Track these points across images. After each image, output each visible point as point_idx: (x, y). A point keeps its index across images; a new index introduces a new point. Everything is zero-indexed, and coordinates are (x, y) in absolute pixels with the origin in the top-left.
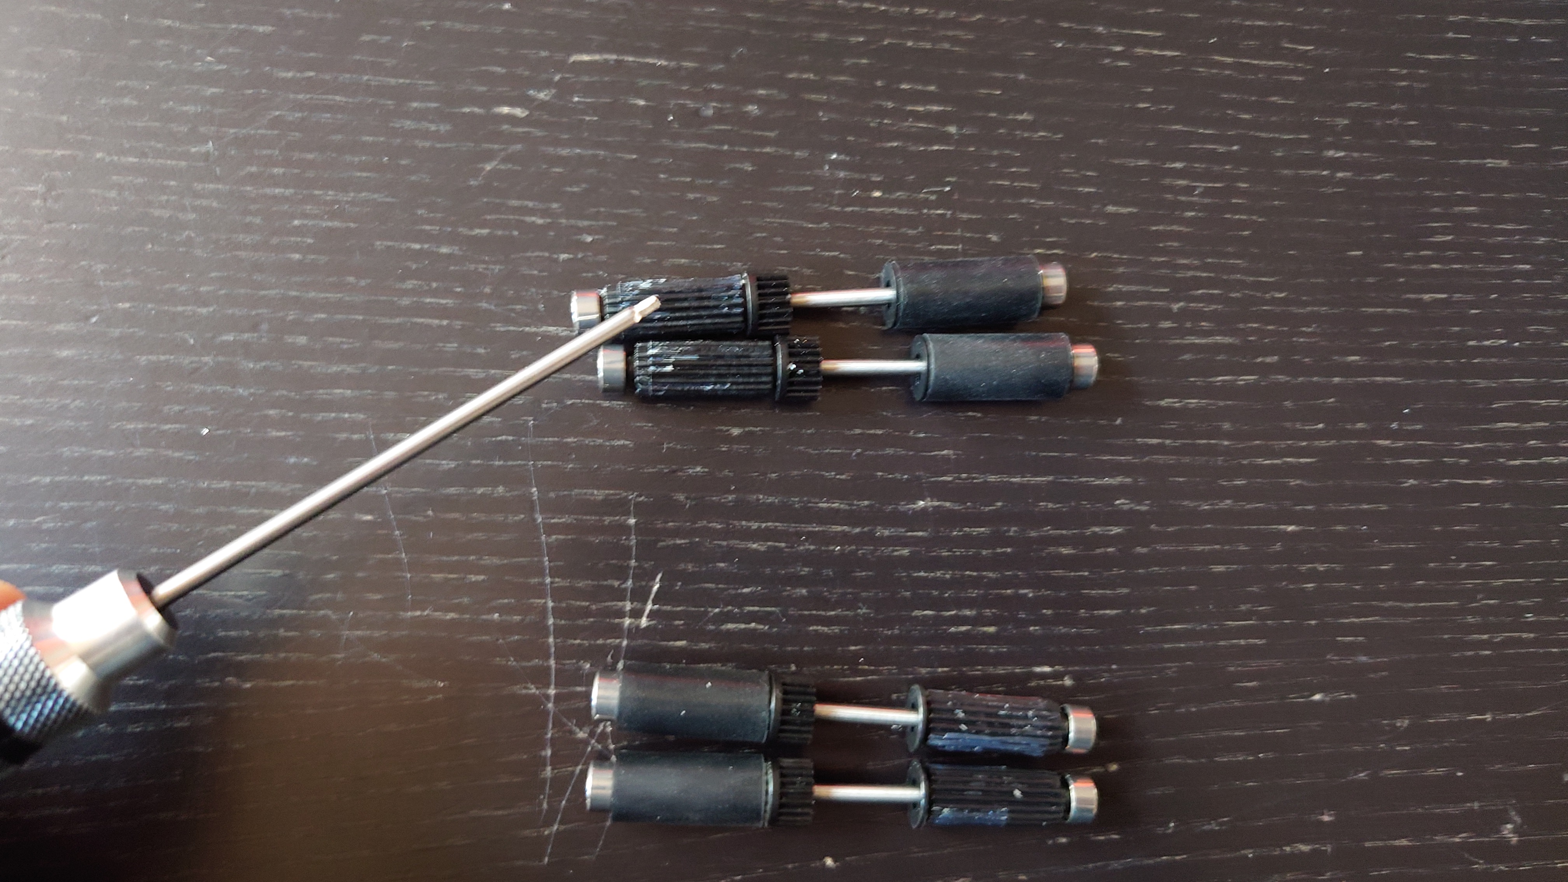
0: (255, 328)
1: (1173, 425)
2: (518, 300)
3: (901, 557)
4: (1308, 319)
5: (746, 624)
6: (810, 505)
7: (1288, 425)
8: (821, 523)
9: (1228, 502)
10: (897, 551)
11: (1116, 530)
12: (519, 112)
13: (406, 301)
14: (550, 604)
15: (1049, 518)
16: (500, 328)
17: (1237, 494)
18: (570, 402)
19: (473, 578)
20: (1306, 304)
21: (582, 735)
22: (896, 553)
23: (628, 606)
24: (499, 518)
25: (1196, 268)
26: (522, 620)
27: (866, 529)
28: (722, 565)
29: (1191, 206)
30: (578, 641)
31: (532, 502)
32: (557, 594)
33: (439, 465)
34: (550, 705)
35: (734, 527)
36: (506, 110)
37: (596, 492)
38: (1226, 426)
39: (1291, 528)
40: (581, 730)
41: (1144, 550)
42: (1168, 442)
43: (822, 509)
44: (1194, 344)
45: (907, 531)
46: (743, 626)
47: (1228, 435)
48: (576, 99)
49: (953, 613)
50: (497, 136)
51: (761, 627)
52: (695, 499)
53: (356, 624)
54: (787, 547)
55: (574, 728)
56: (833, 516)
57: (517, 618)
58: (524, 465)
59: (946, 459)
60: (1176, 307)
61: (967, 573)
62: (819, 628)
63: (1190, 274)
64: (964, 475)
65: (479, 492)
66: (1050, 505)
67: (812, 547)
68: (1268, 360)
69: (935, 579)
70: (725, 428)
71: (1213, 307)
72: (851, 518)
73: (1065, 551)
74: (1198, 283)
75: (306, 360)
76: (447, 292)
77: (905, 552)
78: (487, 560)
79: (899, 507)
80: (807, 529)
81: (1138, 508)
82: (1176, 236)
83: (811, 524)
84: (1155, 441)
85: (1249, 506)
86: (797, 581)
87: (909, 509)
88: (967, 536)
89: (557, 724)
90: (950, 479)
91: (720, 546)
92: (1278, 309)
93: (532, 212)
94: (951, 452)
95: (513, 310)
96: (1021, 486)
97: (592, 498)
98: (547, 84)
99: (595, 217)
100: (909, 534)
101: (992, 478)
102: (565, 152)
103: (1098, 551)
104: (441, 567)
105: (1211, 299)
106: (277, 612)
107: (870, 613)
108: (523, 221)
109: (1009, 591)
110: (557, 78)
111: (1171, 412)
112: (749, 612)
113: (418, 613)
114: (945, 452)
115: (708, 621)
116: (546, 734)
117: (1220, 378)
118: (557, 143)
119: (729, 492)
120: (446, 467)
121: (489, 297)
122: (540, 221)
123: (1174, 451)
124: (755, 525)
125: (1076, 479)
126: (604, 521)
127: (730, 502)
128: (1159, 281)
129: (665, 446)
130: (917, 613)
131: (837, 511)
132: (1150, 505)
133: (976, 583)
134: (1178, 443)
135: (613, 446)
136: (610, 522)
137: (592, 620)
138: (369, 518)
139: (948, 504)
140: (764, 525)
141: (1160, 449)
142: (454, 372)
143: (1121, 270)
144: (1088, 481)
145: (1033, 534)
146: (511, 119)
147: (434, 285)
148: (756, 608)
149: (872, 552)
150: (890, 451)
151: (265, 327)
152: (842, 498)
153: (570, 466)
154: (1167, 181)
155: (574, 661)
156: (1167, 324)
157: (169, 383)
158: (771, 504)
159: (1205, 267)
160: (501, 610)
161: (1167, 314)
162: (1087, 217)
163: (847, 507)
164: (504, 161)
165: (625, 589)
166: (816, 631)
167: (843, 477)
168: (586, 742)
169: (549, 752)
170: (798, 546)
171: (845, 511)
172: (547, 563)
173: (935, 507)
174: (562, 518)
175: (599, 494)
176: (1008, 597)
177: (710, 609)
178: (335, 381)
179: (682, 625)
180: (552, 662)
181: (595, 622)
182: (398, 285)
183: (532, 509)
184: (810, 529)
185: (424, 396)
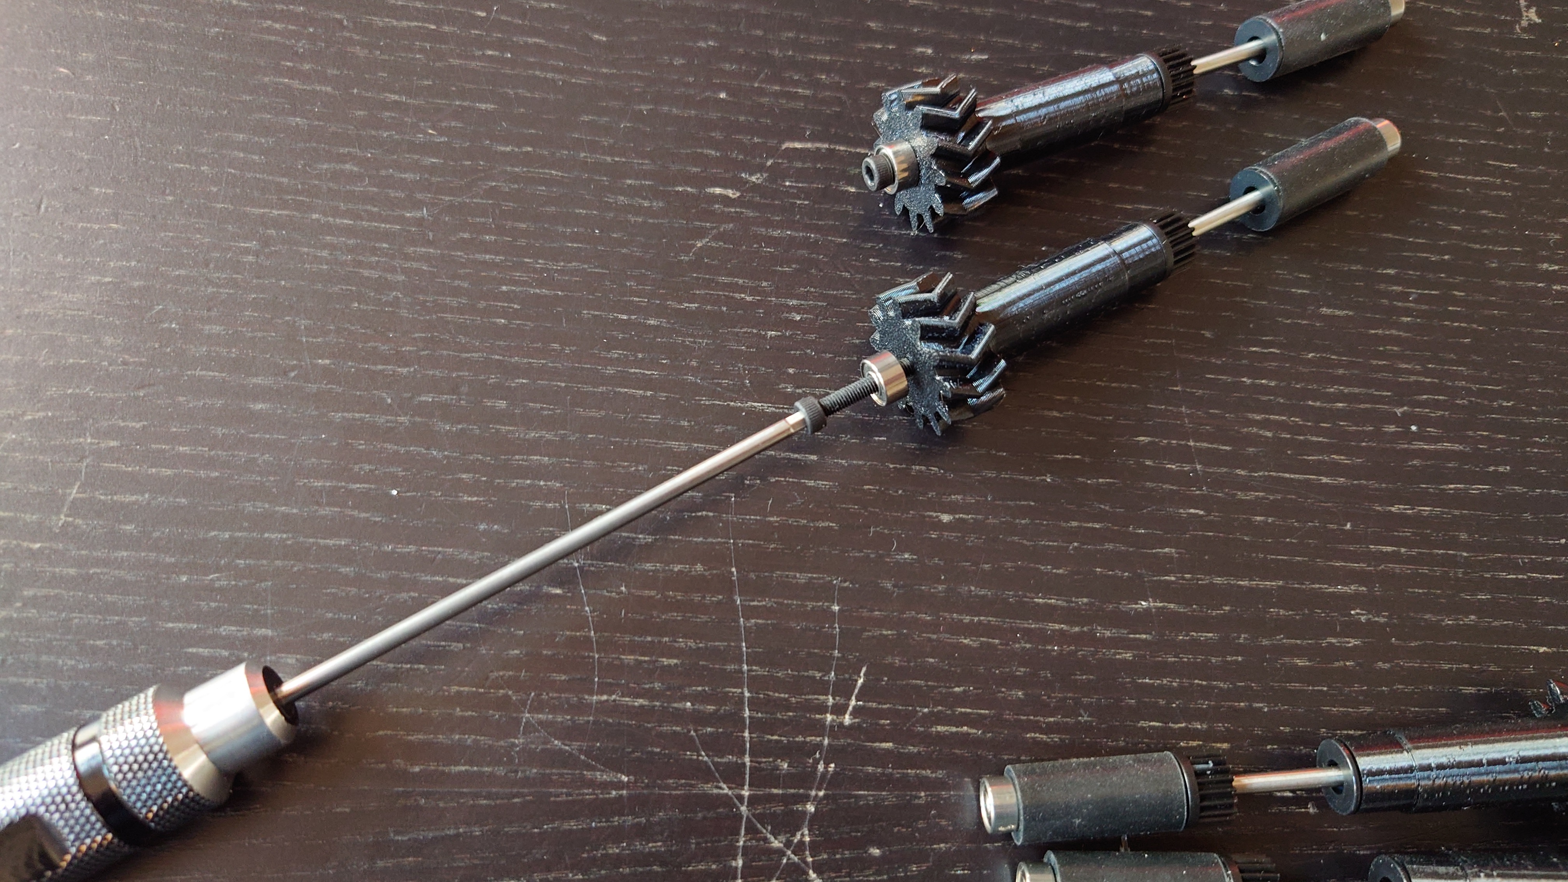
0: (454, 390)
1: (1407, 533)
2: (725, 374)
3: (1125, 661)
4: (1539, 430)
5: (957, 727)
6: (1025, 599)
7: (1531, 538)
8: (1037, 620)
9: (1473, 617)
10: (1119, 654)
11: (1353, 642)
12: (731, 193)
13: (610, 371)
14: (747, 694)
15: (1281, 626)
16: (705, 401)
17: (1480, 609)
18: (773, 480)
19: (666, 661)
20: (1535, 415)
21: (776, 844)
22: (1118, 657)
23: (831, 701)
24: (697, 598)
25: (1418, 374)
26: (718, 710)
27: (1085, 629)
28: (931, 660)
29: (1407, 312)
30: (776, 737)
31: (732, 582)
32: (755, 683)
33: (634, 539)
34: (743, 809)
35: (945, 619)
36: (718, 191)
37: (798, 575)
38: (1463, 536)
39: (1542, 650)
40: (776, 838)
41: (1387, 666)
42: (1403, 550)
43: (1038, 604)
44: (1423, 450)
45: (1129, 633)
46: (954, 729)
47: (1465, 546)
48: (787, 184)
49: (1183, 725)
50: (709, 215)
51: (974, 731)
52: (903, 587)
53: (539, 706)
54: (1001, 644)
55: (769, 836)
56: (1049, 613)
57: (711, 708)
58: (724, 543)
59: (1169, 558)
60: (1399, 411)
61: (1196, 681)
62: (1037, 735)
63: (1413, 378)
64: (1188, 576)
65: (676, 569)
66: (1282, 612)
67: (1028, 646)
68: (1501, 469)
69: (1161, 686)
70: (935, 514)
71: (1440, 413)
72: (1071, 615)
73: (1300, 662)
74: (1422, 388)
75: (504, 425)
76: (653, 364)
77: (1128, 656)
78: (681, 643)
79: (1121, 606)
80: (1022, 626)
81: (1376, 619)
82: (1396, 341)
83: (1027, 620)
84: (1390, 549)
85: (1496, 623)
86: (1014, 682)
87: (1131, 609)
88: (1195, 641)
89: (751, 830)
90: (1173, 579)
91: (930, 640)
92: (1508, 419)
93: (742, 289)
94: (1173, 550)
95: (719, 385)
96: (1250, 589)
97: (794, 581)
98: (761, 168)
99: (804, 297)
100: (1132, 636)
101: (1218, 580)
102: (776, 233)
103: (1337, 664)
104: (633, 648)
105: (1437, 405)
106: (454, 689)
107: (1091, 722)
108: (732, 297)
109: (1242, 704)
110: (769, 163)
111: (1402, 518)
112: (961, 712)
113: (605, 697)
114: (1167, 550)
115: (917, 722)
116: (738, 841)
117: (1452, 486)
118: (769, 224)
119: (939, 582)
120: (643, 542)
121: (695, 371)
122: (749, 299)
123: (1410, 560)
124: (967, 619)
125: (1308, 586)
126: (807, 606)
127: (939, 592)
128: (1381, 385)
129: (872, 529)
130: (1142, 724)
131: (1054, 607)
132: (1390, 617)
133: (1205, 693)
134: (1414, 552)
135: (817, 529)
136: (813, 608)
137: (791, 714)
138: (558, 591)
139: (1172, 606)
140: (976, 619)
141: (1395, 557)
142: (656, 444)
143: (1341, 371)
144: (1321, 588)
145: (1265, 642)
146: (725, 200)
147: (640, 356)
148: (969, 710)
149: (1093, 655)
150: (1109, 546)
151: (464, 389)
152: (1059, 594)
153: (772, 546)
154: (1382, 287)
155: (771, 760)
156: (1392, 428)
157: (362, 442)
158: (983, 596)
159: (1427, 373)
160: (695, 698)
161: (1392, 419)
162: (1303, 319)
163: (1065, 604)
164: (715, 238)
165: (829, 681)
166: (1033, 738)
167: (1061, 571)
168: (781, 853)
169: (740, 862)
170: (1014, 642)
171: (1062, 608)
172: (744, 649)
173: (1158, 608)
174: (762, 601)
175: (802, 578)
176: (1241, 710)
177: (918, 709)
178: (534, 447)
179: (888, 725)
180: (747, 759)
181: (794, 716)
182: (603, 354)
183: (731, 592)
184: (1026, 626)
185: (624, 467)
